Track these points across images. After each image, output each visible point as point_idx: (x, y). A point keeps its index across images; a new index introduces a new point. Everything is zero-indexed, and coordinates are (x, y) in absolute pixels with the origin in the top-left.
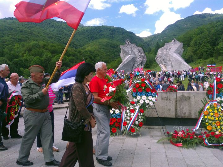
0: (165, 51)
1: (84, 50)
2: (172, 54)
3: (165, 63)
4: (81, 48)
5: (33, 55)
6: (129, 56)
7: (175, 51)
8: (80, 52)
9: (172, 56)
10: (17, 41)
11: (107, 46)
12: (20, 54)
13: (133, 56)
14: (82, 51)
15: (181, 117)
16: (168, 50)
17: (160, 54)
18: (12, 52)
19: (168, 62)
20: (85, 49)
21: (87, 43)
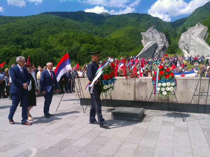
0: (188, 35)
1: (110, 39)
2: (195, 39)
3: (188, 48)
4: (107, 36)
5: (64, 45)
6: (151, 42)
7: (198, 35)
8: (106, 40)
9: (195, 41)
10: (51, 33)
11: (132, 33)
12: (54, 45)
13: (154, 42)
14: (108, 39)
15: (139, 100)
16: (191, 35)
17: (183, 39)
18: (47, 43)
19: (191, 47)
20: (111, 37)
21: (113, 31)
